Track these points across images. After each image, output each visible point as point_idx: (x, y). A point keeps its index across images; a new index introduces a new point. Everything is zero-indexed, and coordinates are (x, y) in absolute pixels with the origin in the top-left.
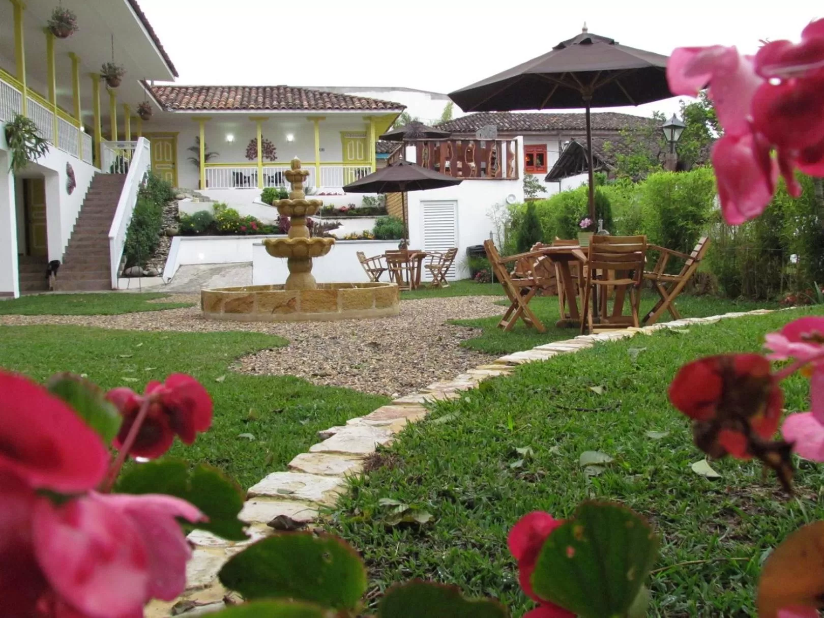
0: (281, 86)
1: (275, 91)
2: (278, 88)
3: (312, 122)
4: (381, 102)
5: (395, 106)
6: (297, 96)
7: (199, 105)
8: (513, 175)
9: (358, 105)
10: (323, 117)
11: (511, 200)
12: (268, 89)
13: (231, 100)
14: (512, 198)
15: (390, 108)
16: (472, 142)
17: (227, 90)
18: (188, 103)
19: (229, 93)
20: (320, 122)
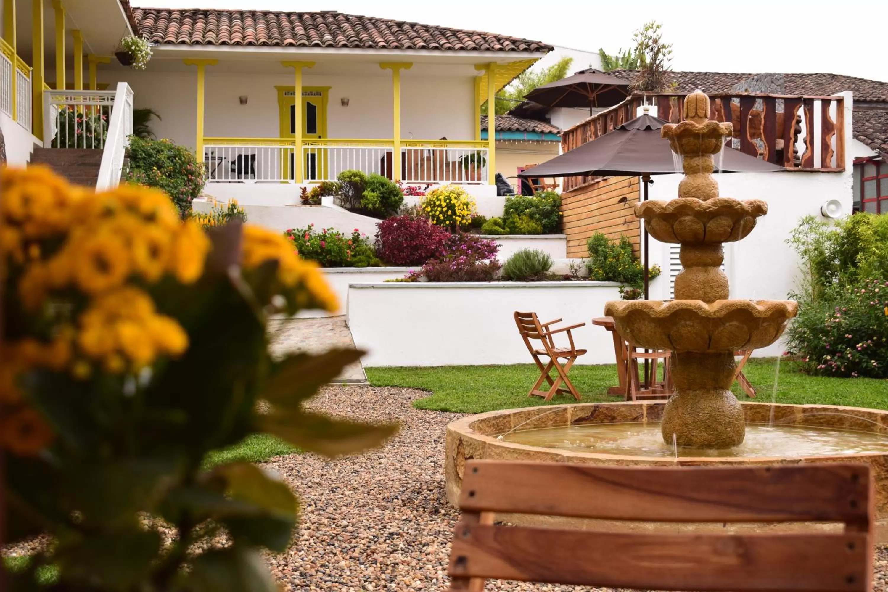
0: (327, 12)
1: (320, 20)
2: (323, 14)
3: (389, 71)
4: (507, 39)
5: (533, 46)
6: (359, 27)
7: (197, 36)
8: (833, 163)
9: (471, 44)
10: (407, 64)
11: (833, 212)
12: (306, 16)
13: (250, 31)
14: (833, 207)
15: (525, 50)
16: (759, 101)
17: (238, 16)
18: (178, 34)
19: (242, 20)
20: (402, 70)
